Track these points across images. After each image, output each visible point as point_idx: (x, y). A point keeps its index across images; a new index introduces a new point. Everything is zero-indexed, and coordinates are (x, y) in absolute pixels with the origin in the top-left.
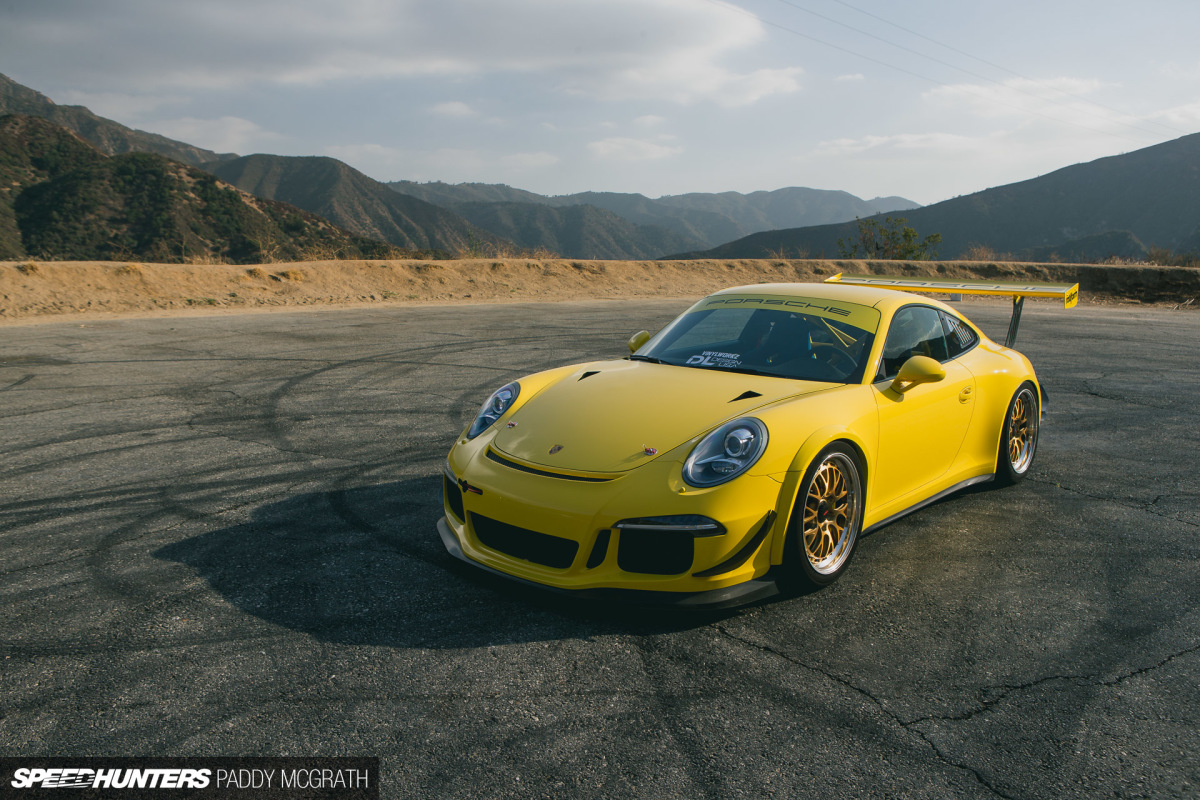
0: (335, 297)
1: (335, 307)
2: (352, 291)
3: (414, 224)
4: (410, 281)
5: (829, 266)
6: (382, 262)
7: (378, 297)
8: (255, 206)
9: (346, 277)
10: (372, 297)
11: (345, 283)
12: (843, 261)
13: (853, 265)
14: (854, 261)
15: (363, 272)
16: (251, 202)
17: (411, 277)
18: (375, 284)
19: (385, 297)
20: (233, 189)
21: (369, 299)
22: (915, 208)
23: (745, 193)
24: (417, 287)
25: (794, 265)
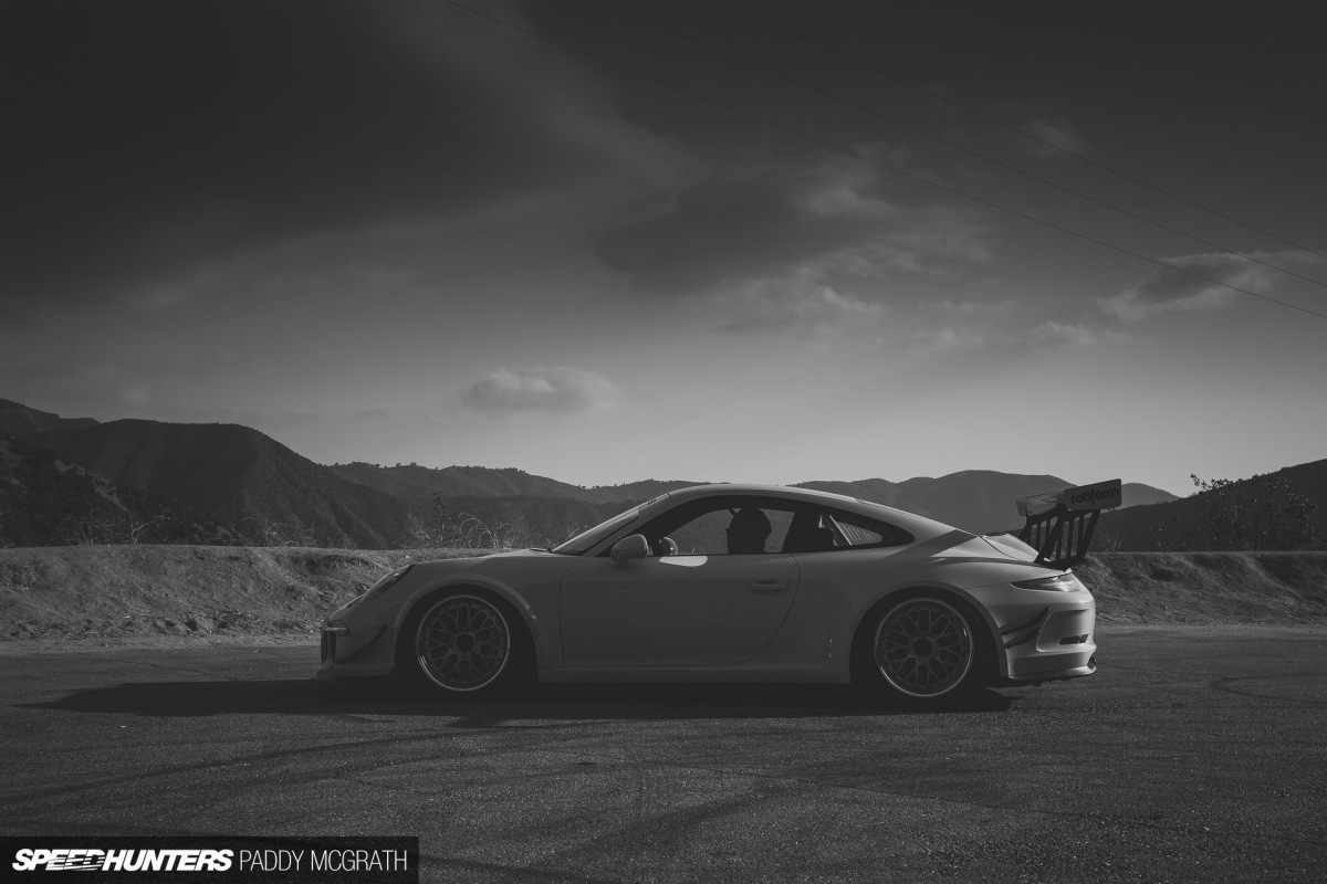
0: (98, 621)
1: (88, 646)
2: (145, 611)
3: (371, 531)
4: (291, 590)
5: (1181, 565)
6: (232, 550)
7: (207, 624)
8: (115, 500)
9: (138, 579)
10: (192, 625)
11: (133, 592)
12: (1208, 554)
13: (1229, 561)
14: (1231, 554)
15: (183, 569)
16: (111, 493)
17: (292, 582)
18: (205, 595)
19: (223, 625)
20: (82, 472)
21: (182, 628)
22: (1170, 501)
23: (897, 481)
24: (304, 604)
25: (1108, 562)
